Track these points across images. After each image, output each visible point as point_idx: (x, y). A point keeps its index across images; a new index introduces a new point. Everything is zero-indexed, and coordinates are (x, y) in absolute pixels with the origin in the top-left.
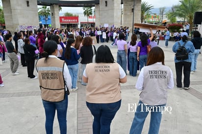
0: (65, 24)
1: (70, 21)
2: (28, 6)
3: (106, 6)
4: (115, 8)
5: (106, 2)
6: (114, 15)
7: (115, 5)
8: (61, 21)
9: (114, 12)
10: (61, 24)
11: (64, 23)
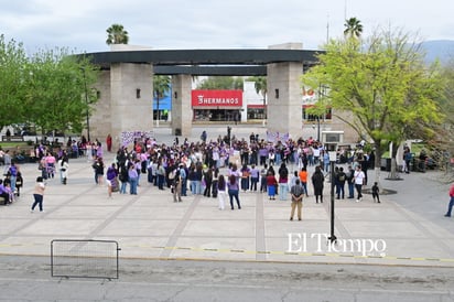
0: (206, 110)
1: (219, 101)
2: (138, 97)
3: (277, 97)
4: (291, 103)
5: (277, 91)
6: (287, 115)
7: (291, 98)
8: (195, 101)
9: (288, 110)
10: (195, 111)
11: (203, 108)
